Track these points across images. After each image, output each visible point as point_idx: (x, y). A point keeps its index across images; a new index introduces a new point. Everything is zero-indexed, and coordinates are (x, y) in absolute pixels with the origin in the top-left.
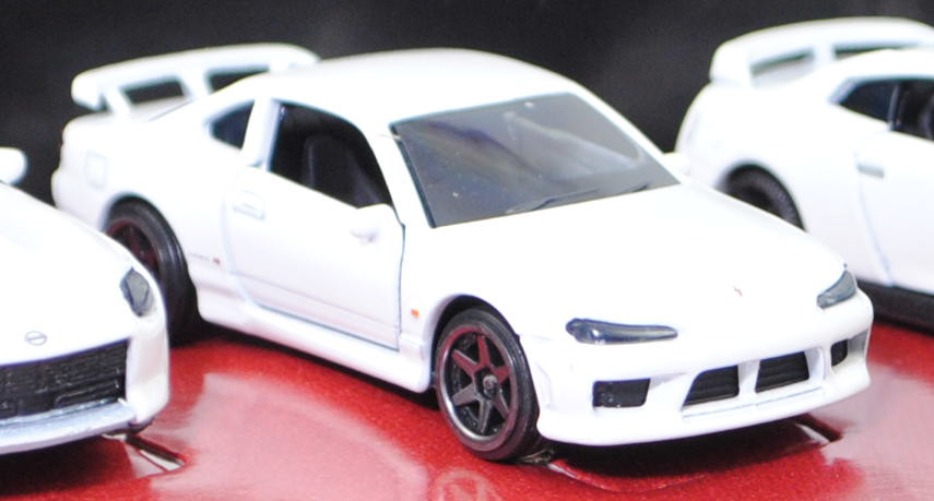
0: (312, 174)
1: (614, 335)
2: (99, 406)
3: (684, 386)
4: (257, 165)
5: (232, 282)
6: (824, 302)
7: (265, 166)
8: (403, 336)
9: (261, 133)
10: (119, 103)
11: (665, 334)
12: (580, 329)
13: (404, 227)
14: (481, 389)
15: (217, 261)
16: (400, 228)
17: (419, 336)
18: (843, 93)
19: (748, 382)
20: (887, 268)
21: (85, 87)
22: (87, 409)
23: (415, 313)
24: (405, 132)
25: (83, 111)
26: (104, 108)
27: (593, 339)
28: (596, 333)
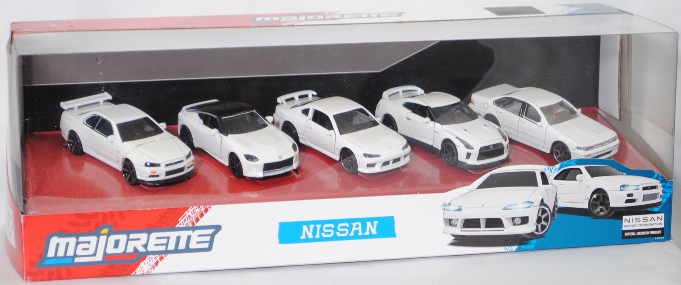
0: (319, 121)
1: (371, 156)
2: (289, 167)
3: (381, 164)
4: (310, 119)
5: (306, 138)
6: (403, 149)
7: (311, 120)
8: (335, 152)
9: (311, 114)
10: (284, 102)
11: (378, 156)
12: (365, 155)
13: (336, 134)
14: (348, 161)
15: (303, 134)
16: (335, 135)
17: (338, 152)
18: (404, 104)
19: (391, 162)
20: (410, 135)
21: (279, 100)
22: (287, 167)
23: (337, 149)
24: (336, 117)
25: (278, 104)
26: (282, 103)
27: (367, 157)
28: (368, 156)
